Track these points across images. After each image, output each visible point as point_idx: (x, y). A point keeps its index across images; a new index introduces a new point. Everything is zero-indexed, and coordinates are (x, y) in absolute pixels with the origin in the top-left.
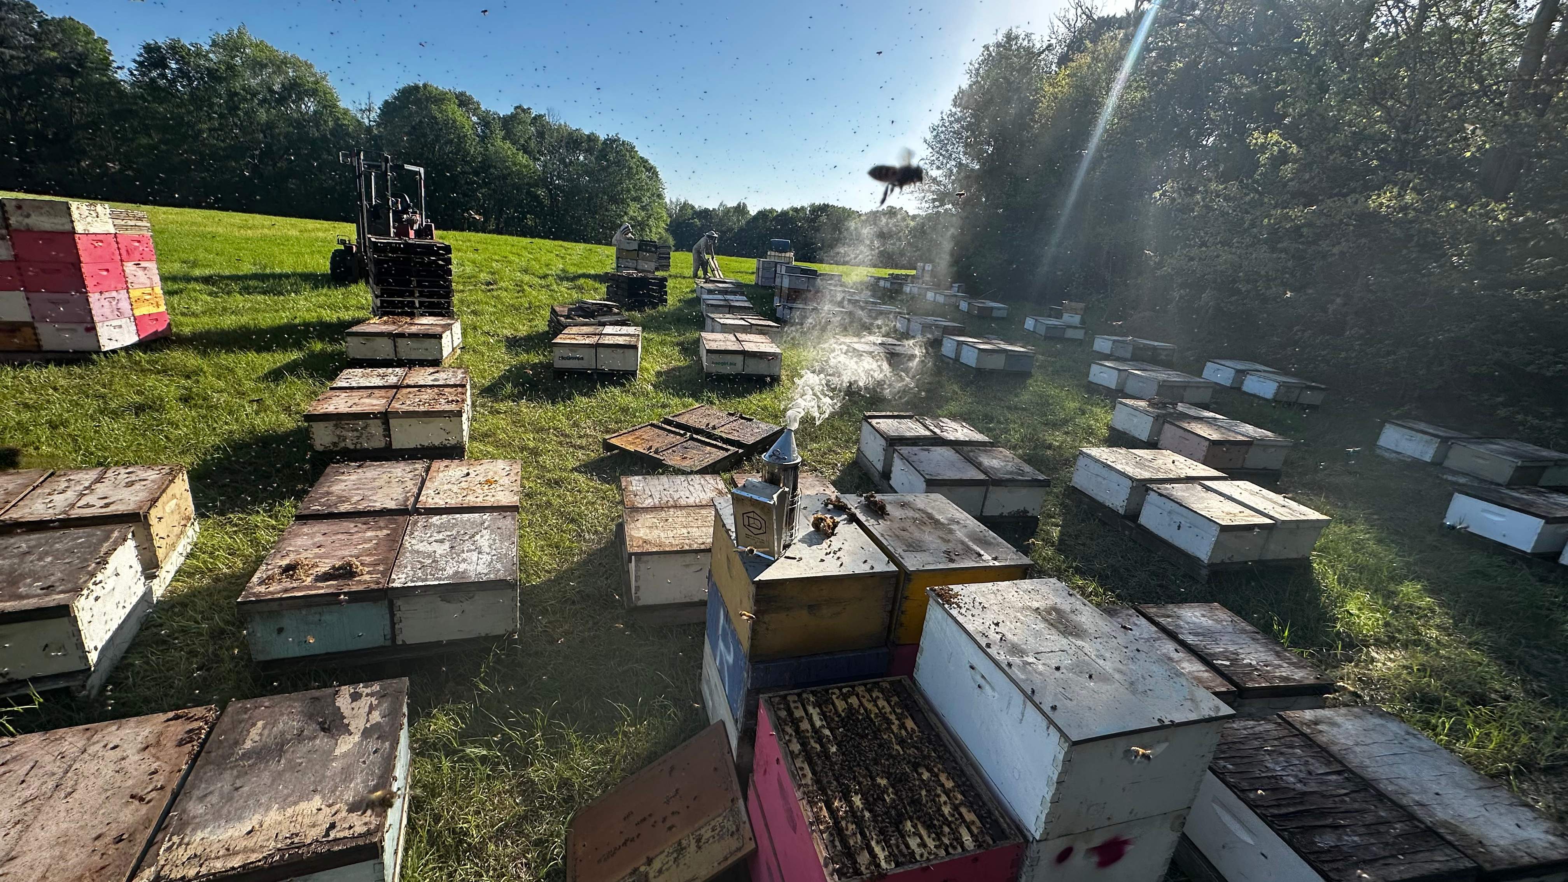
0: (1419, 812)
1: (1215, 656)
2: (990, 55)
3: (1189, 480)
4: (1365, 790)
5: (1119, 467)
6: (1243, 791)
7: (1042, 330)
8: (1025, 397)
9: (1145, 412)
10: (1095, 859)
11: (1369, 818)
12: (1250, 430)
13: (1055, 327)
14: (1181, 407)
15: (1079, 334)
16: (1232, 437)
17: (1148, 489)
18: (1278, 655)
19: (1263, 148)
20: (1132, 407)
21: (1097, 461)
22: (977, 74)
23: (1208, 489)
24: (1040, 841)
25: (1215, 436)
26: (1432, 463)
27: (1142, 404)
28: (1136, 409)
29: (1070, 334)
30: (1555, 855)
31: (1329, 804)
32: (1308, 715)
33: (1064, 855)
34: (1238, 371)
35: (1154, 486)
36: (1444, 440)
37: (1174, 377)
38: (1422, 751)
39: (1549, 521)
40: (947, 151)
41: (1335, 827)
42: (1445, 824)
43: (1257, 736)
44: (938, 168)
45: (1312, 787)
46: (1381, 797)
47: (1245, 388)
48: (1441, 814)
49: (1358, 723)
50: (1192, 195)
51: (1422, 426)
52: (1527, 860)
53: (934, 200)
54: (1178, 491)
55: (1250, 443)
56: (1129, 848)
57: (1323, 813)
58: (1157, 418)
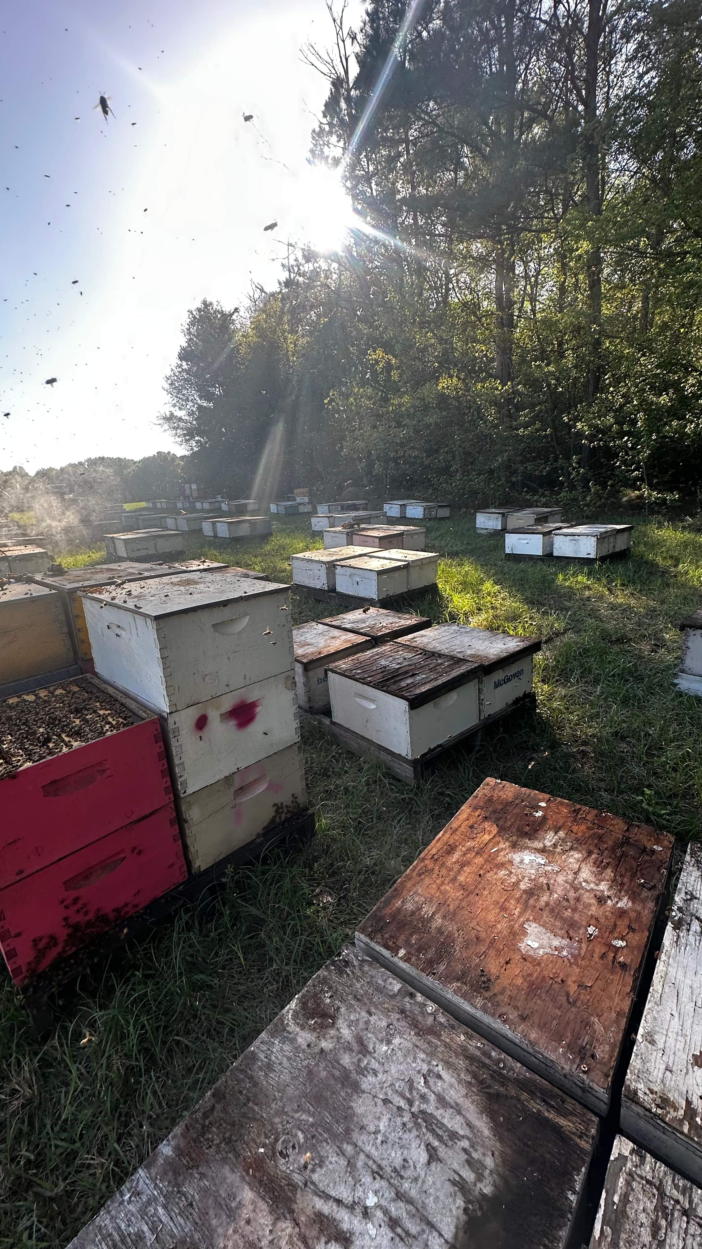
0: (459, 655)
1: (363, 628)
2: (195, 318)
3: (360, 556)
4: (433, 655)
5: (317, 559)
6: (364, 679)
7: (282, 511)
8: (268, 548)
9: (340, 532)
10: (233, 723)
11: (431, 666)
12: (402, 528)
13: (291, 506)
14: (362, 526)
15: (308, 509)
16: (391, 533)
17: (334, 566)
18: (399, 618)
19: (377, 362)
20: (334, 532)
21: (303, 559)
22: (190, 333)
23: (371, 557)
24: (171, 713)
25: (382, 534)
26: (502, 530)
27: (340, 529)
28: (335, 532)
29: (302, 509)
30: (519, 649)
31: (413, 667)
32: (410, 636)
33: (201, 723)
34: (401, 505)
35: (338, 563)
36: (503, 514)
37: (361, 513)
38: (466, 632)
39: (545, 534)
40: (184, 395)
41: (413, 675)
42: (469, 656)
43: (377, 654)
44: (180, 409)
45: (406, 663)
46: (440, 655)
47: (408, 516)
48: (469, 652)
49: (436, 632)
50: (348, 399)
51: (493, 510)
52: (505, 654)
53: (185, 435)
54: (352, 562)
55: (401, 534)
56: (258, 709)
57: (407, 672)
58: (348, 534)
